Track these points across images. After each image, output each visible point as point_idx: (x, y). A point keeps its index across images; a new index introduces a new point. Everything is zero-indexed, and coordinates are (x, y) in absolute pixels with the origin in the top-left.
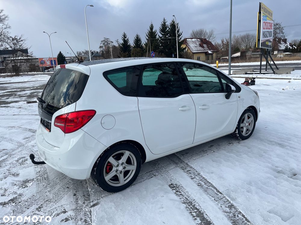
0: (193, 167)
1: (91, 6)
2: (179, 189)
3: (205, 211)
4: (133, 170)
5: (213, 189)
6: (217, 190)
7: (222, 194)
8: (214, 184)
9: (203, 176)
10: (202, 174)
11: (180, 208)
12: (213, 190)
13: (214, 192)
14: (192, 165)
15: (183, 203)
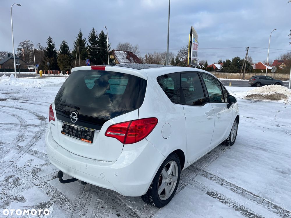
0: (213, 173)
1: (18, 5)
2: (219, 197)
3: (260, 214)
4: (174, 181)
5: (247, 193)
6: (252, 194)
7: (260, 197)
8: (245, 189)
9: (229, 182)
10: (225, 179)
11: (237, 216)
12: (249, 194)
13: (251, 196)
14: (210, 172)
15: (236, 210)
